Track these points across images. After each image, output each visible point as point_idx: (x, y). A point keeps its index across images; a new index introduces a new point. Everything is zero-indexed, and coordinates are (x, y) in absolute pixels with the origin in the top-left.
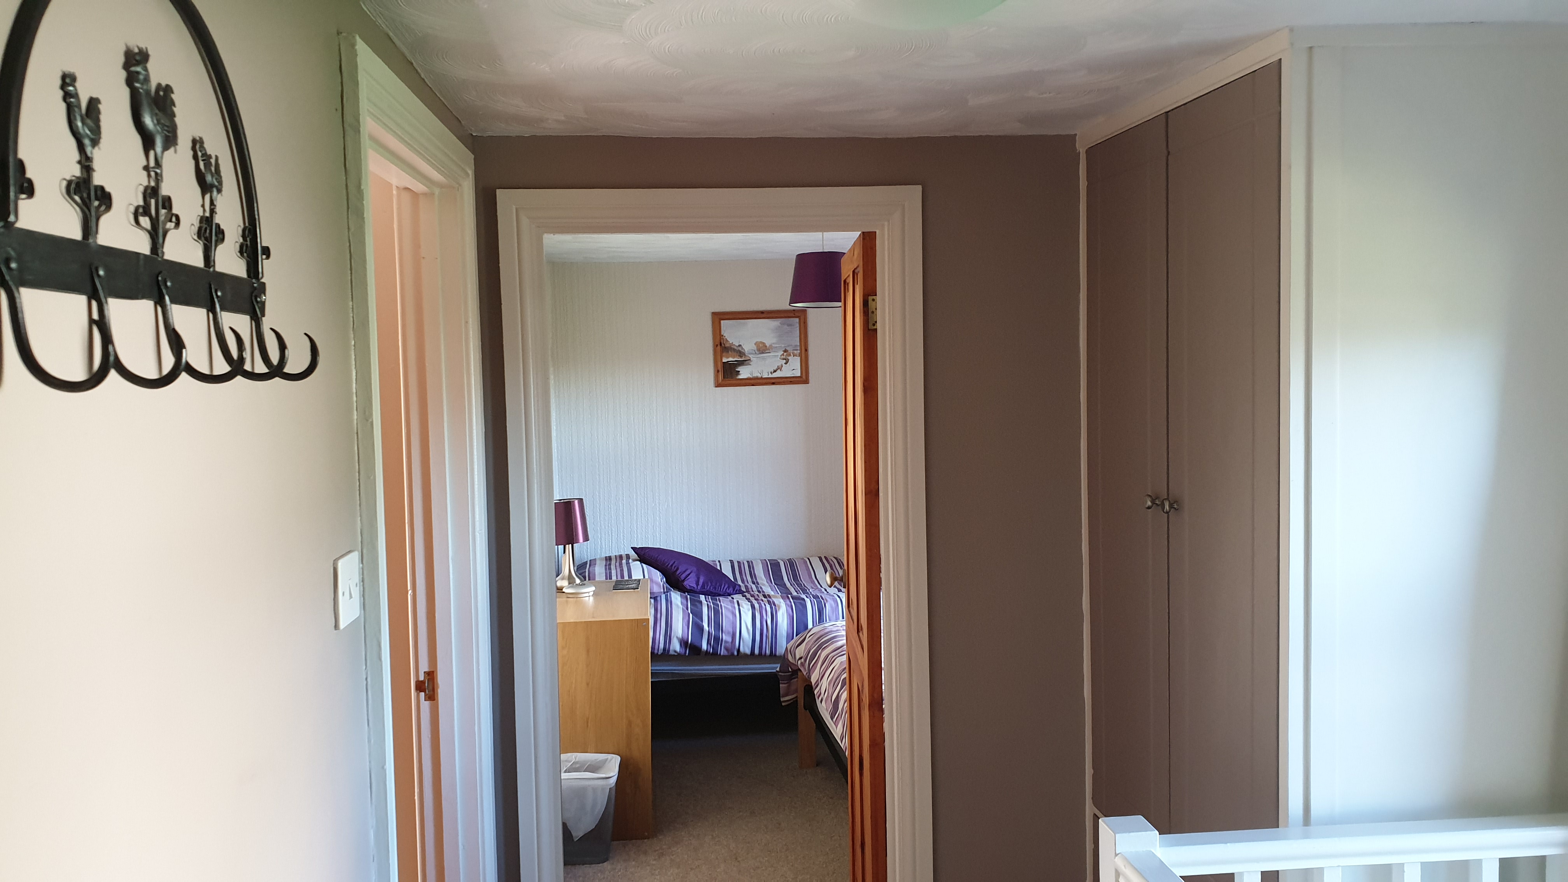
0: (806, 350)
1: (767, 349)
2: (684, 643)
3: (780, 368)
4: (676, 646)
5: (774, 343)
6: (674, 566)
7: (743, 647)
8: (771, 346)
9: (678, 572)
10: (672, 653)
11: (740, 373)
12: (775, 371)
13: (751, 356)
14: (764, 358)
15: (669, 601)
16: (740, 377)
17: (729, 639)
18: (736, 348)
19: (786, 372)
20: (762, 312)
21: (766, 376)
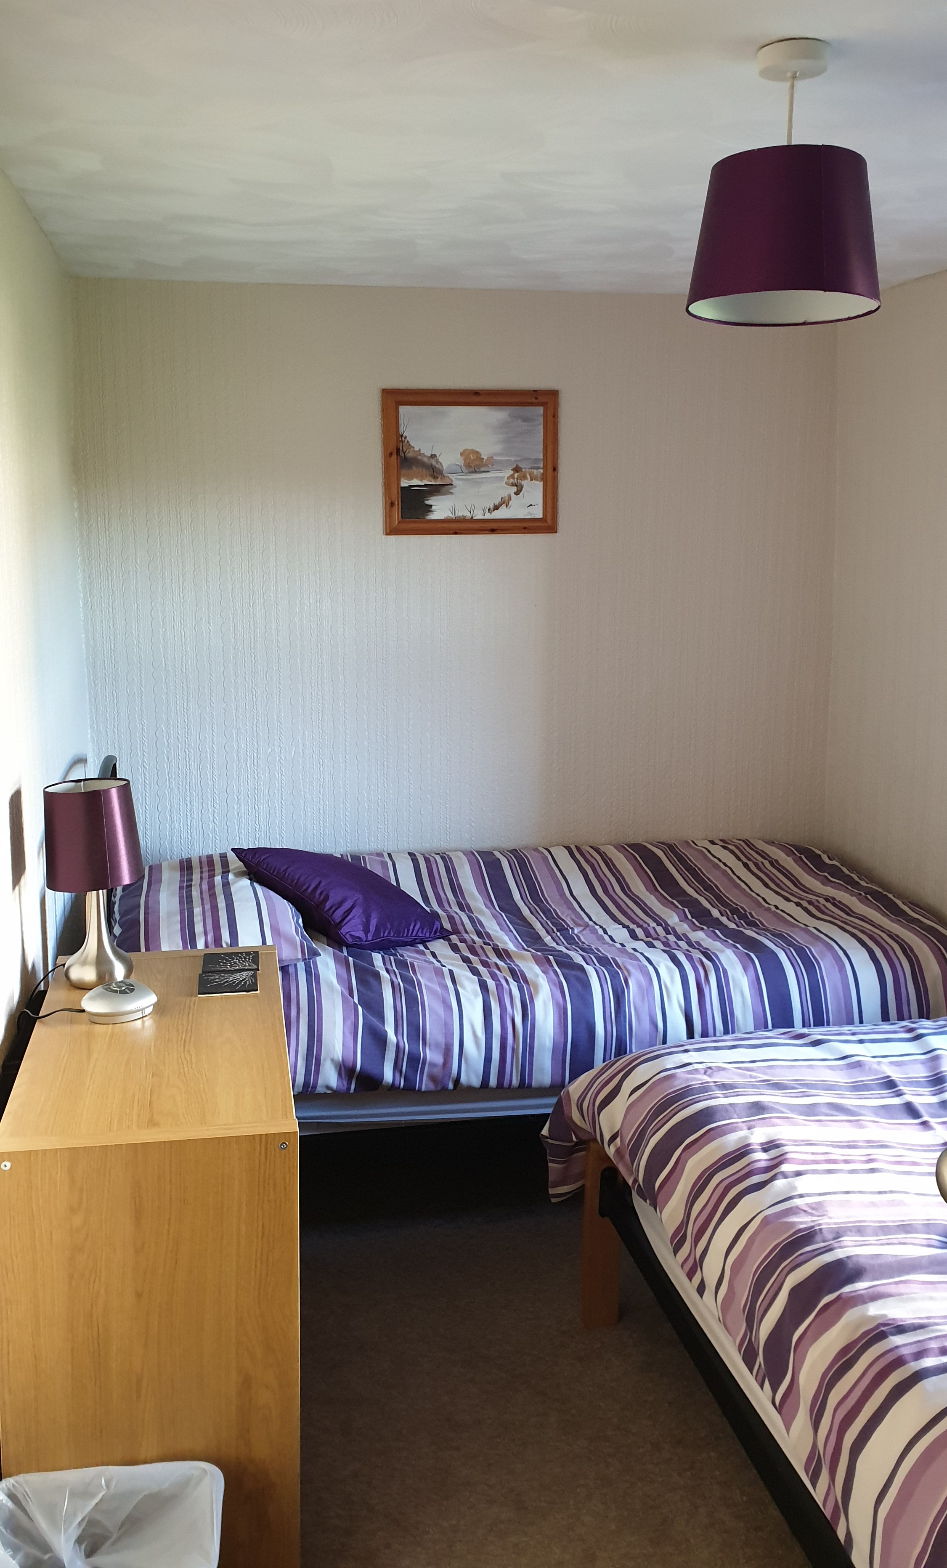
0: (555, 469)
1: (483, 466)
2: (346, 1070)
3: (505, 502)
4: (330, 1077)
5: (495, 454)
6: (319, 892)
7: (467, 1071)
8: (490, 459)
9: (328, 905)
10: (320, 1089)
11: (433, 507)
12: (496, 508)
13: (453, 477)
14: (477, 483)
15: (312, 975)
16: (433, 516)
17: (439, 1059)
18: (425, 460)
19: (517, 510)
20: (477, 393)
21: (479, 516)
